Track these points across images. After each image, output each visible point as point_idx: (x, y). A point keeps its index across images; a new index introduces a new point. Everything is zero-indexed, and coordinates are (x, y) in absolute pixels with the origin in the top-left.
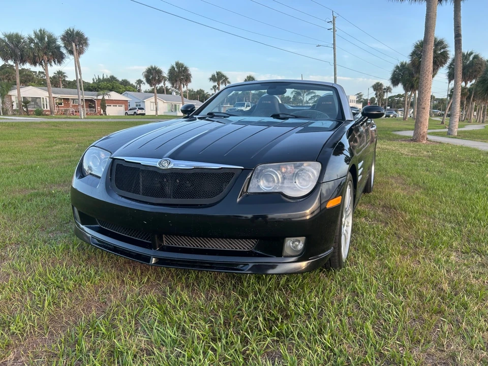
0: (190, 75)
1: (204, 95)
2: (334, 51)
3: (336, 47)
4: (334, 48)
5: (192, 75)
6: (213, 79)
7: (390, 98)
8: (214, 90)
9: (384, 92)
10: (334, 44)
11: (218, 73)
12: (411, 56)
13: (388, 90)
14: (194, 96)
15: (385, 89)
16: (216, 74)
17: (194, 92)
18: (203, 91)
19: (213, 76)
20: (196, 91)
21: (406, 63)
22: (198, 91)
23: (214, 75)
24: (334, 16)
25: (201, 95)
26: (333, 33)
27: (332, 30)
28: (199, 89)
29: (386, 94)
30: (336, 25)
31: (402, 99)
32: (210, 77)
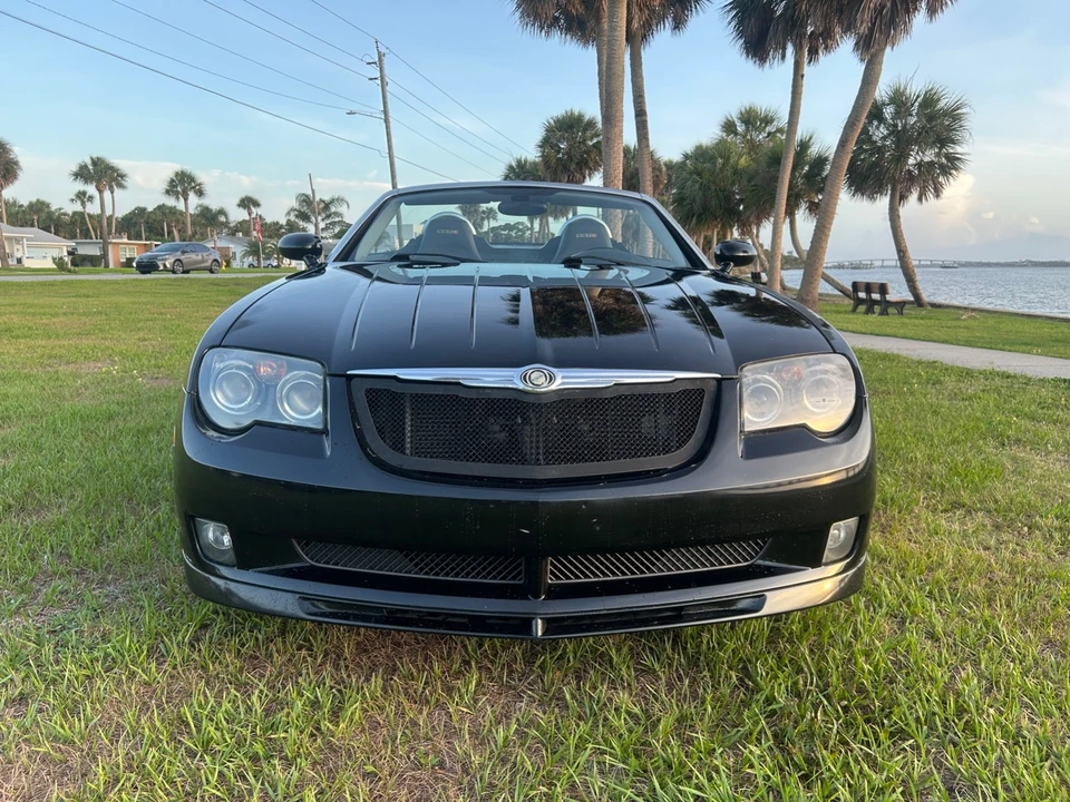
0: (16, 163)
1: (50, 214)
2: (388, 127)
3: (391, 120)
4: (387, 121)
5: (21, 164)
6: (82, 174)
7: (493, 229)
8: (79, 203)
9: (483, 219)
10: (385, 112)
11: (96, 162)
12: (540, 146)
13: (489, 213)
14: (19, 216)
15: (484, 212)
16: (89, 162)
17: (21, 206)
18: (48, 206)
19: (83, 168)
20: (26, 203)
21: (526, 161)
22: (31, 205)
23: (86, 166)
24: (379, 53)
25: (43, 215)
26: (380, 88)
27: (379, 82)
28: (34, 200)
29: (486, 222)
30: (386, 72)
31: (513, 234)
32: (75, 168)
